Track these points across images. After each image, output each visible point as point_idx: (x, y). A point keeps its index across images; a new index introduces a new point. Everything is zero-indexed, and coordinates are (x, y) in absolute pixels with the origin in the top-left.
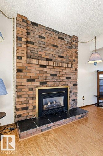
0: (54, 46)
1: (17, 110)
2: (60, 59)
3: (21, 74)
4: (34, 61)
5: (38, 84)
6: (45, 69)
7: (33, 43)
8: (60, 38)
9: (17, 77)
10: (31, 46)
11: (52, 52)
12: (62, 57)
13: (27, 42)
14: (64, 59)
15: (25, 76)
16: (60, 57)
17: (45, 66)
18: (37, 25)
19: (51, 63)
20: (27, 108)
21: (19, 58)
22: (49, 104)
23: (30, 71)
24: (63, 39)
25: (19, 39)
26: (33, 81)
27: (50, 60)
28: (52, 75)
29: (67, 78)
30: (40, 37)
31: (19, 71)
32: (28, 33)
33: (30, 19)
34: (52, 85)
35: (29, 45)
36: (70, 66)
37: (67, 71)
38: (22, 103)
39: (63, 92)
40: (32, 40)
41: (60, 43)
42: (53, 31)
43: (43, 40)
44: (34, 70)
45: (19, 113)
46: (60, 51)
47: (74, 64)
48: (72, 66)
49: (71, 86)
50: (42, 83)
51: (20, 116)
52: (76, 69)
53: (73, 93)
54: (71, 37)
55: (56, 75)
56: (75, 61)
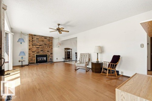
0: (42, 41)
1: (29, 60)
3: (30, 50)
4: (34, 47)
5: (36, 53)
6: (38, 49)
7: (34, 41)
8: (45, 38)
9: (29, 51)
10: (34, 42)
11: (41, 43)
13: (32, 41)
14: (47, 45)
15: (31, 51)
16: (45, 44)
17: (39, 48)
18: (36, 35)
19: (41, 47)
20: (32, 60)
21: (30, 46)
22: (40, 59)
23: (33, 49)
25: (29, 41)
26: (34, 52)
27: (41, 46)
28: (41, 50)
29: (47, 51)
30: (37, 39)
31: (29, 49)
32: (32, 38)
33: (33, 34)
34: (41, 53)
35: (33, 42)
37: (47, 49)
38: (30, 58)
39: (46, 56)
40: (34, 40)
41: (45, 40)
42: (42, 36)
43: (38, 40)
44: (35, 49)
45: (29, 61)
46: (45, 42)
47: (51, 46)
48: (49, 47)
49: (49, 54)
50: (37, 53)
51: (29, 62)
52: (52, 48)
53: (51, 57)
54: (50, 37)
55: (43, 50)
56: (51, 45)
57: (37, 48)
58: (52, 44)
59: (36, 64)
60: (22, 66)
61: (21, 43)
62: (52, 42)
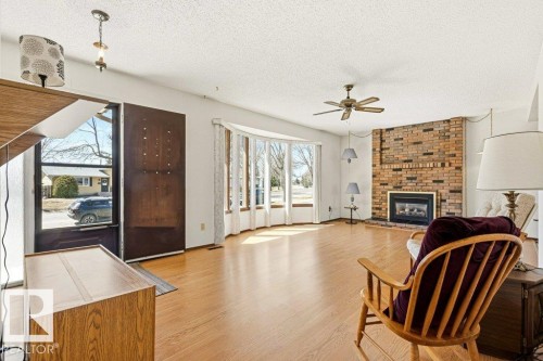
0: (415, 143)
1: (373, 208)
2: (426, 157)
3: (376, 179)
4: (387, 167)
5: (391, 187)
6: (399, 173)
7: (388, 149)
8: (425, 131)
9: (373, 181)
10: (386, 151)
11: (412, 151)
12: (432, 154)
13: (382, 149)
14: (435, 157)
15: (379, 181)
16: (425, 154)
17: (400, 170)
18: (392, 129)
19: (406, 165)
20: (380, 209)
21: (374, 166)
22: (407, 210)
23: (383, 176)
24: (432, 130)
25: (374, 150)
26: (387, 184)
27: (411, 161)
28: (408, 178)
29: (434, 181)
30: (396, 140)
31: (374, 176)
32: (382, 141)
33: (384, 127)
34: (409, 189)
35: (383, 152)
36: (439, 165)
37: (435, 171)
38: (376, 203)
39: (427, 199)
40: (386, 146)
41: (427, 136)
42: (414, 126)
43: (400, 142)
44: (388, 174)
45: (375, 211)
46: (426, 147)
47: (452, 160)
48: (443, 165)
49: (444, 191)
50: (396, 188)
51: (373, 214)
52: (459, 168)
53: (450, 204)
54: (448, 121)
55: (415, 179)
56: (454, 155)
57: (394, 170)
58: (460, 149)
59: (391, 224)
60: (352, 222)
61: (350, 161)
62: (460, 142)
